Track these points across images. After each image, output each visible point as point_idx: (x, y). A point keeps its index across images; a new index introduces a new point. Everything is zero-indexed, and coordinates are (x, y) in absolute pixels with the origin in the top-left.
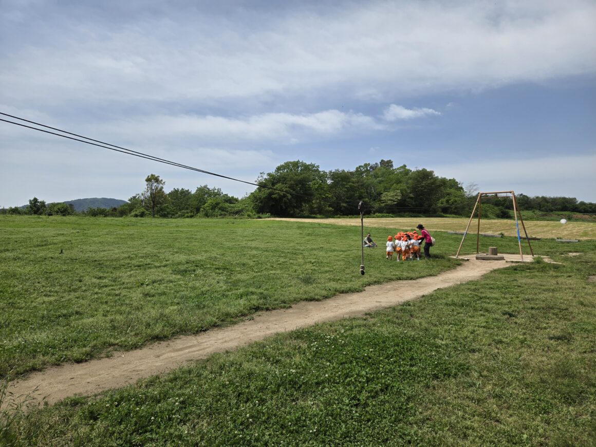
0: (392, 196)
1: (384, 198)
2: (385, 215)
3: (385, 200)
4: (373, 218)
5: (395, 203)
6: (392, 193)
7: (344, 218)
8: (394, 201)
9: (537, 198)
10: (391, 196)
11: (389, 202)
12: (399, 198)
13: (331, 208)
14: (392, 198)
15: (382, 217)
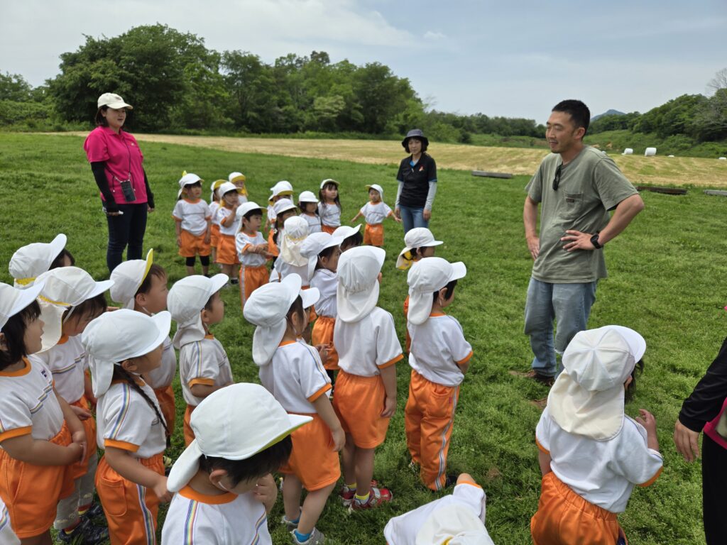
0: (331, 104)
1: (319, 108)
2: (322, 134)
3: (320, 110)
4: (302, 138)
5: (334, 116)
6: (330, 100)
7: (252, 137)
8: (333, 113)
9: (497, 118)
10: (328, 104)
11: (326, 115)
12: (341, 108)
13: (229, 120)
14: (330, 108)
15: (318, 137)
